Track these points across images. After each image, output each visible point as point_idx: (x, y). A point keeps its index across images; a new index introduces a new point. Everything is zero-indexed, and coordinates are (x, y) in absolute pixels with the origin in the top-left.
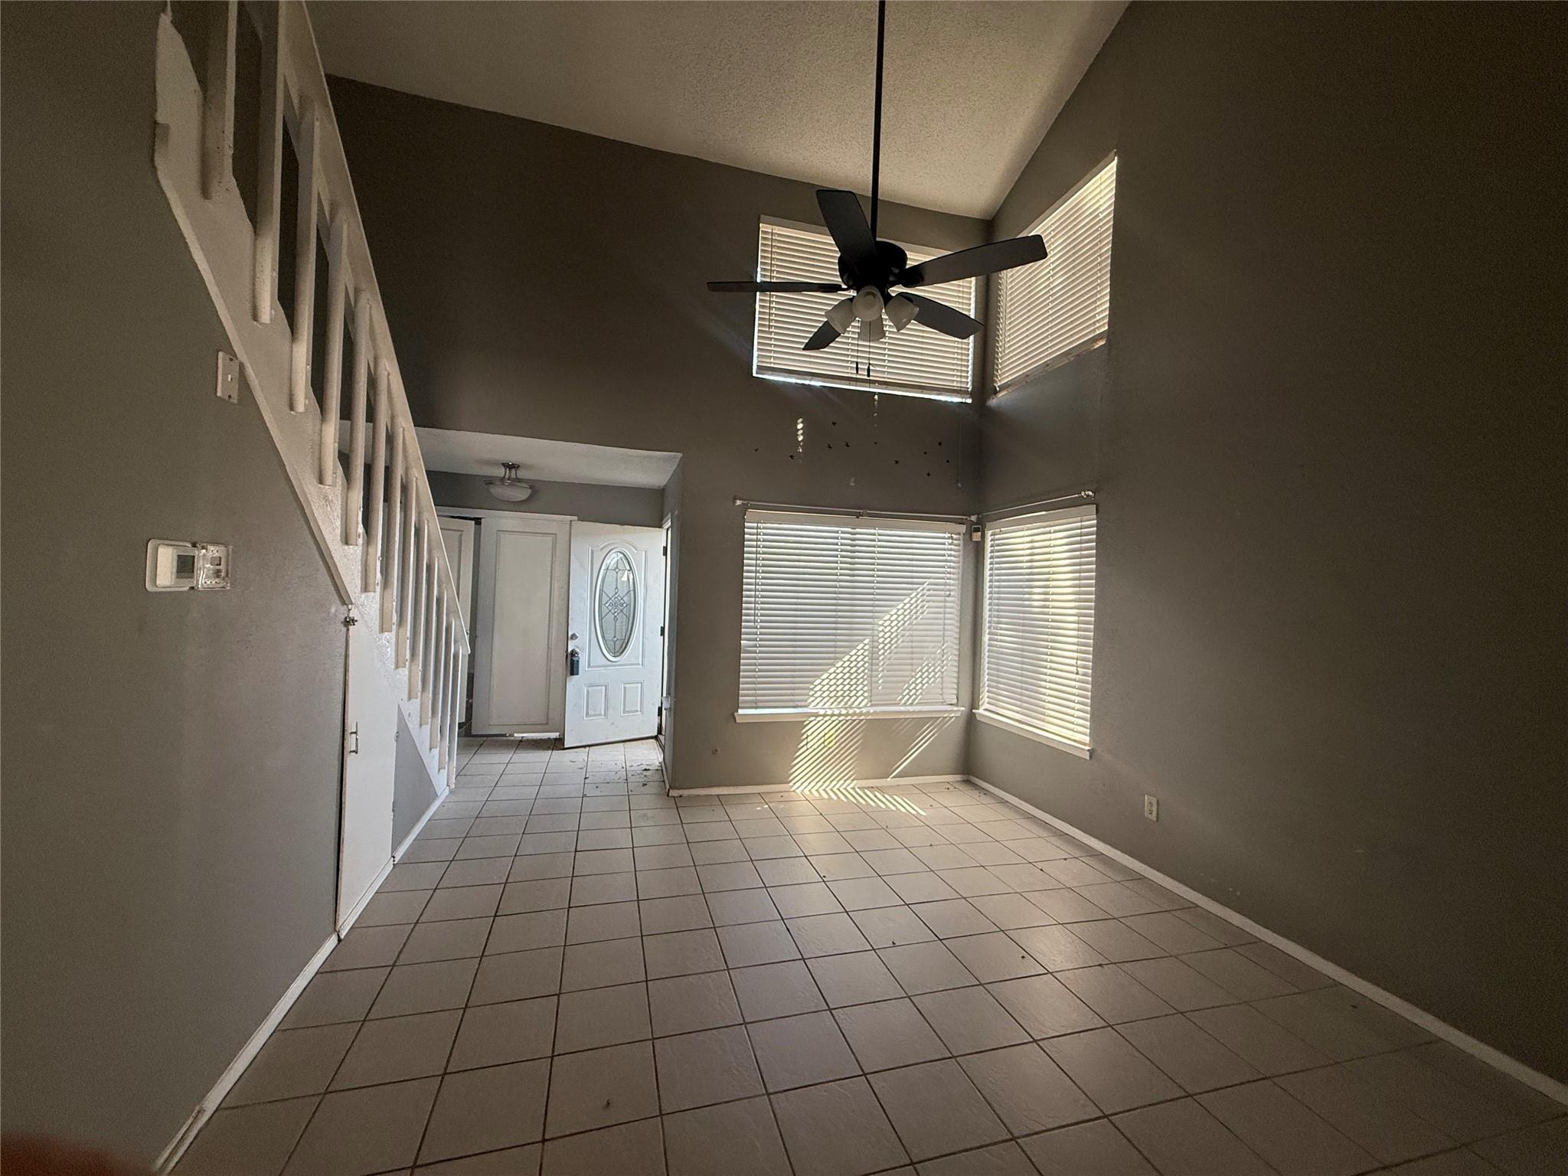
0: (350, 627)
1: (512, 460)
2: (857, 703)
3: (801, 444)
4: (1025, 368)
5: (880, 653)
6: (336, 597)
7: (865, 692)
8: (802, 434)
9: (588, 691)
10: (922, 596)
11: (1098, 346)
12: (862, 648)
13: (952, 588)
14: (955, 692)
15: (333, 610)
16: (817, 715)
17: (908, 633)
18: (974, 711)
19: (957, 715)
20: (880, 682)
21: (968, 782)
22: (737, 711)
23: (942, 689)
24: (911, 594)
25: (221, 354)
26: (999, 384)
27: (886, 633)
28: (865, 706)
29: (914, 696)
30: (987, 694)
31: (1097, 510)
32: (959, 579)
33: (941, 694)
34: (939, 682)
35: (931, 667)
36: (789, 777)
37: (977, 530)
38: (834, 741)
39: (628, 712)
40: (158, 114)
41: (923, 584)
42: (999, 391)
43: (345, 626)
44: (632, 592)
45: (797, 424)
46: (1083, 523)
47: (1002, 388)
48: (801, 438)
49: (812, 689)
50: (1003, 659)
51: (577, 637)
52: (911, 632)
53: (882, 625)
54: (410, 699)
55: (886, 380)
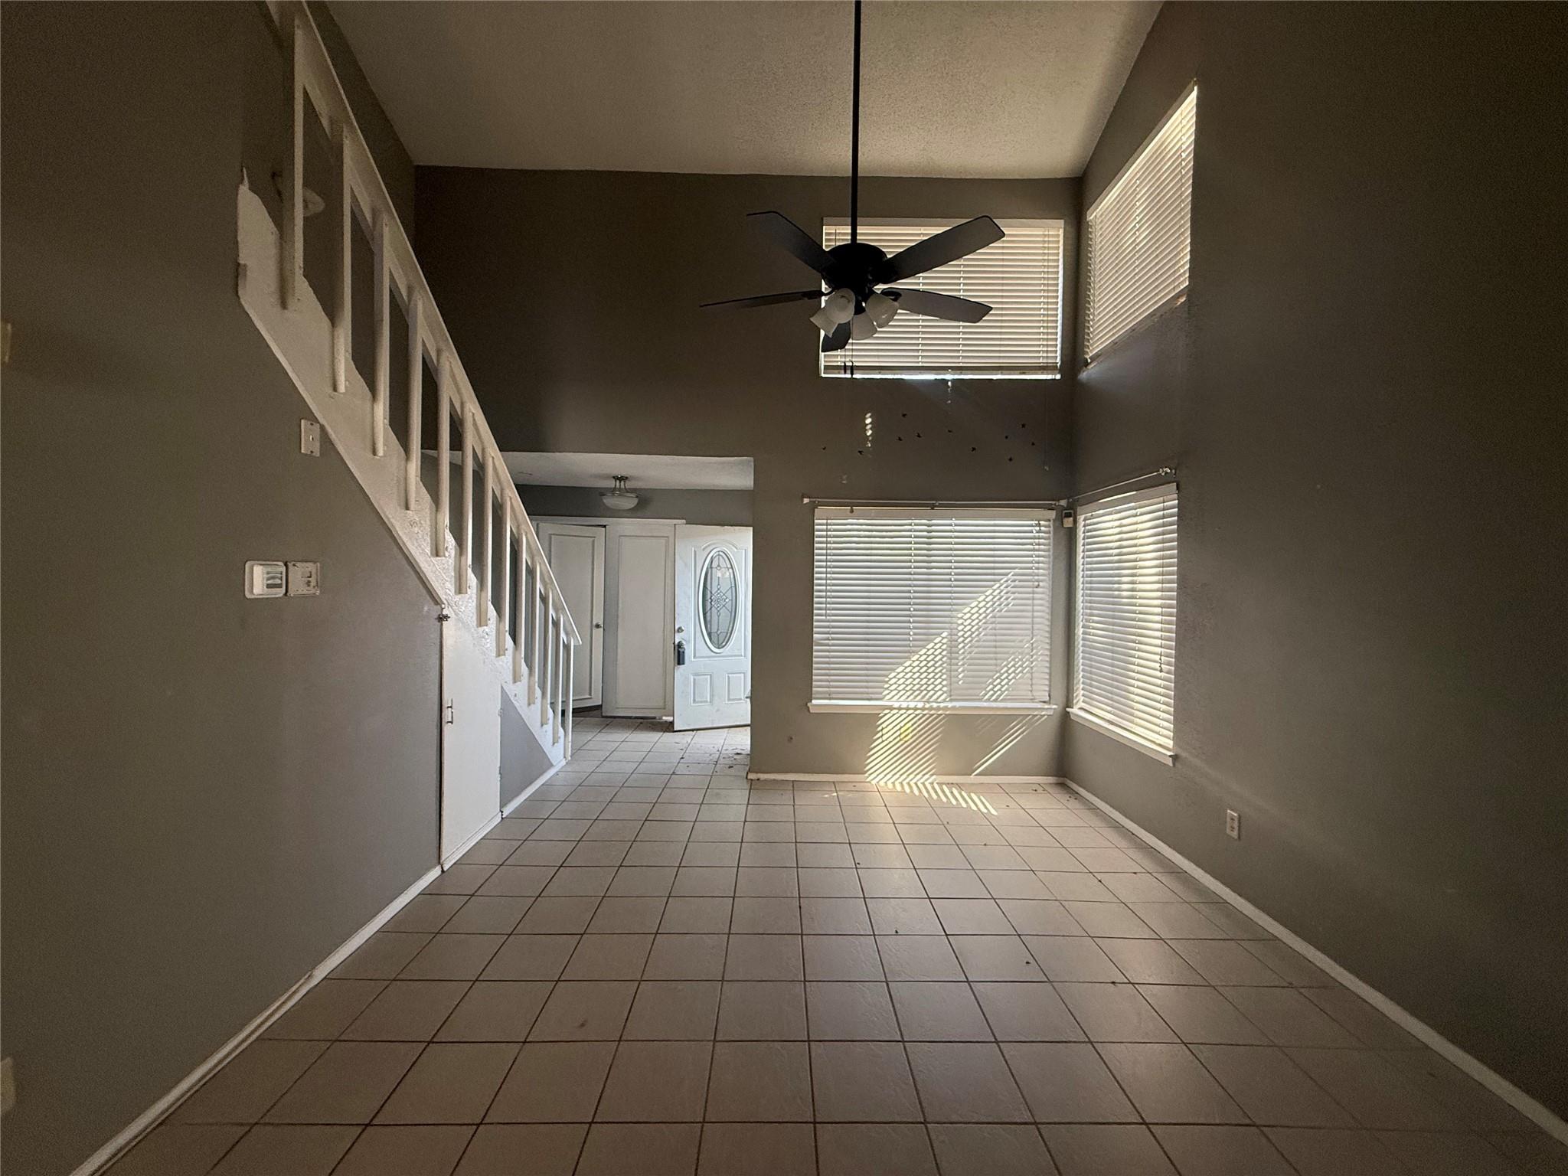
0: (443, 622)
1: (620, 473)
2: (935, 697)
3: (870, 438)
4: (1113, 335)
5: (960, 646)
6: (428, 598)
7: (944, 686)
8: (871, 429)
9: (694, 680)
10: (1007, 587)
11: (1179, 303)
12: (940, 642)
13: (1041, 578)
14: (1047, 689)
15: (426, 608)
16: (891, 708)
17: (991, 626)
18: (1068, 709)
19: (1049, 714)
20: (960, 676)
21: (1062, 785)
22: (811, 701)
23: (1032, 685)
24: (993, 586)
25: (303, 421)
26: (1091, 355)
27: (965, 626)
28: (944, 701)
29: (999, 692)
30: (1082, 692)
31: (1178, 488)
32: (1049, 568)
33: (1031, 691)
34: (1028, 678)
35: (1018, 662)
36: (865, 768)
37: (1068, 515)
38: (911, 735)
39: (733, 700)
40: (240, 258)
41: (1007, 574)
42: (1091, 362)
43: (439, 621)
44: (734, 589)
45: (865, 419)
46: (1165, 504)
47: (1093, 359)
48: (869, 433)
49: (887, 682)
50: (1095, 654)
51: (682, 631)
52: (994, 625)
53: (962, 618)
54: (515, 682)
55: (961, 365)
